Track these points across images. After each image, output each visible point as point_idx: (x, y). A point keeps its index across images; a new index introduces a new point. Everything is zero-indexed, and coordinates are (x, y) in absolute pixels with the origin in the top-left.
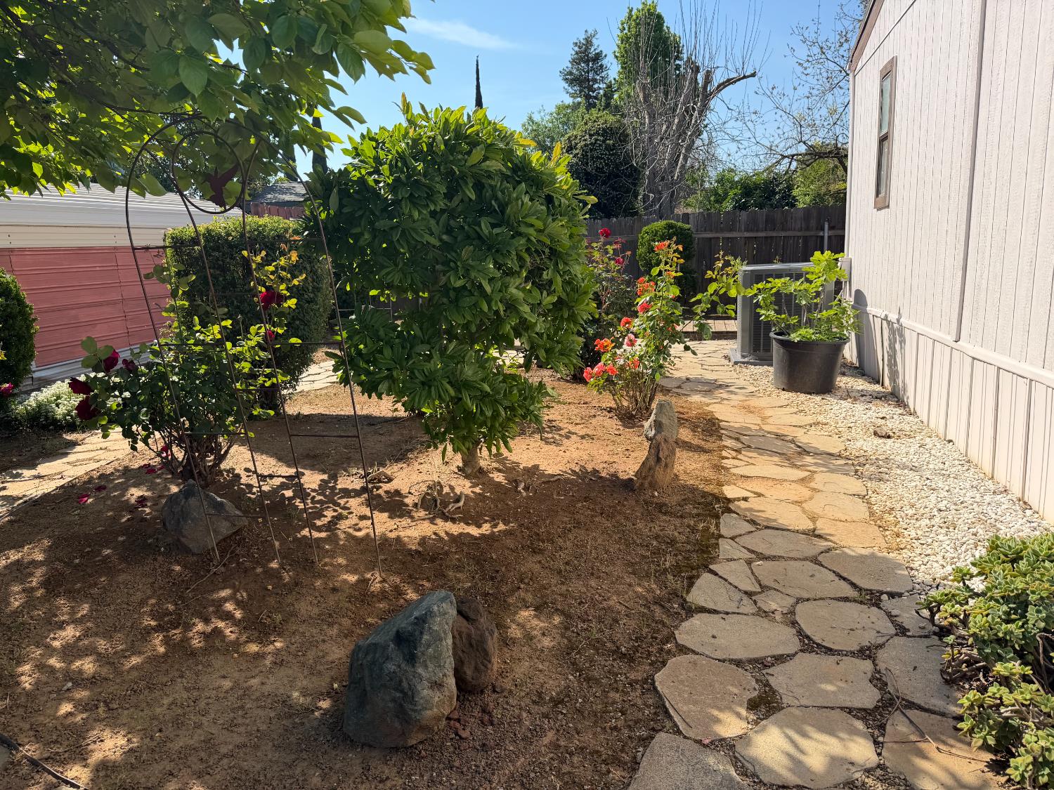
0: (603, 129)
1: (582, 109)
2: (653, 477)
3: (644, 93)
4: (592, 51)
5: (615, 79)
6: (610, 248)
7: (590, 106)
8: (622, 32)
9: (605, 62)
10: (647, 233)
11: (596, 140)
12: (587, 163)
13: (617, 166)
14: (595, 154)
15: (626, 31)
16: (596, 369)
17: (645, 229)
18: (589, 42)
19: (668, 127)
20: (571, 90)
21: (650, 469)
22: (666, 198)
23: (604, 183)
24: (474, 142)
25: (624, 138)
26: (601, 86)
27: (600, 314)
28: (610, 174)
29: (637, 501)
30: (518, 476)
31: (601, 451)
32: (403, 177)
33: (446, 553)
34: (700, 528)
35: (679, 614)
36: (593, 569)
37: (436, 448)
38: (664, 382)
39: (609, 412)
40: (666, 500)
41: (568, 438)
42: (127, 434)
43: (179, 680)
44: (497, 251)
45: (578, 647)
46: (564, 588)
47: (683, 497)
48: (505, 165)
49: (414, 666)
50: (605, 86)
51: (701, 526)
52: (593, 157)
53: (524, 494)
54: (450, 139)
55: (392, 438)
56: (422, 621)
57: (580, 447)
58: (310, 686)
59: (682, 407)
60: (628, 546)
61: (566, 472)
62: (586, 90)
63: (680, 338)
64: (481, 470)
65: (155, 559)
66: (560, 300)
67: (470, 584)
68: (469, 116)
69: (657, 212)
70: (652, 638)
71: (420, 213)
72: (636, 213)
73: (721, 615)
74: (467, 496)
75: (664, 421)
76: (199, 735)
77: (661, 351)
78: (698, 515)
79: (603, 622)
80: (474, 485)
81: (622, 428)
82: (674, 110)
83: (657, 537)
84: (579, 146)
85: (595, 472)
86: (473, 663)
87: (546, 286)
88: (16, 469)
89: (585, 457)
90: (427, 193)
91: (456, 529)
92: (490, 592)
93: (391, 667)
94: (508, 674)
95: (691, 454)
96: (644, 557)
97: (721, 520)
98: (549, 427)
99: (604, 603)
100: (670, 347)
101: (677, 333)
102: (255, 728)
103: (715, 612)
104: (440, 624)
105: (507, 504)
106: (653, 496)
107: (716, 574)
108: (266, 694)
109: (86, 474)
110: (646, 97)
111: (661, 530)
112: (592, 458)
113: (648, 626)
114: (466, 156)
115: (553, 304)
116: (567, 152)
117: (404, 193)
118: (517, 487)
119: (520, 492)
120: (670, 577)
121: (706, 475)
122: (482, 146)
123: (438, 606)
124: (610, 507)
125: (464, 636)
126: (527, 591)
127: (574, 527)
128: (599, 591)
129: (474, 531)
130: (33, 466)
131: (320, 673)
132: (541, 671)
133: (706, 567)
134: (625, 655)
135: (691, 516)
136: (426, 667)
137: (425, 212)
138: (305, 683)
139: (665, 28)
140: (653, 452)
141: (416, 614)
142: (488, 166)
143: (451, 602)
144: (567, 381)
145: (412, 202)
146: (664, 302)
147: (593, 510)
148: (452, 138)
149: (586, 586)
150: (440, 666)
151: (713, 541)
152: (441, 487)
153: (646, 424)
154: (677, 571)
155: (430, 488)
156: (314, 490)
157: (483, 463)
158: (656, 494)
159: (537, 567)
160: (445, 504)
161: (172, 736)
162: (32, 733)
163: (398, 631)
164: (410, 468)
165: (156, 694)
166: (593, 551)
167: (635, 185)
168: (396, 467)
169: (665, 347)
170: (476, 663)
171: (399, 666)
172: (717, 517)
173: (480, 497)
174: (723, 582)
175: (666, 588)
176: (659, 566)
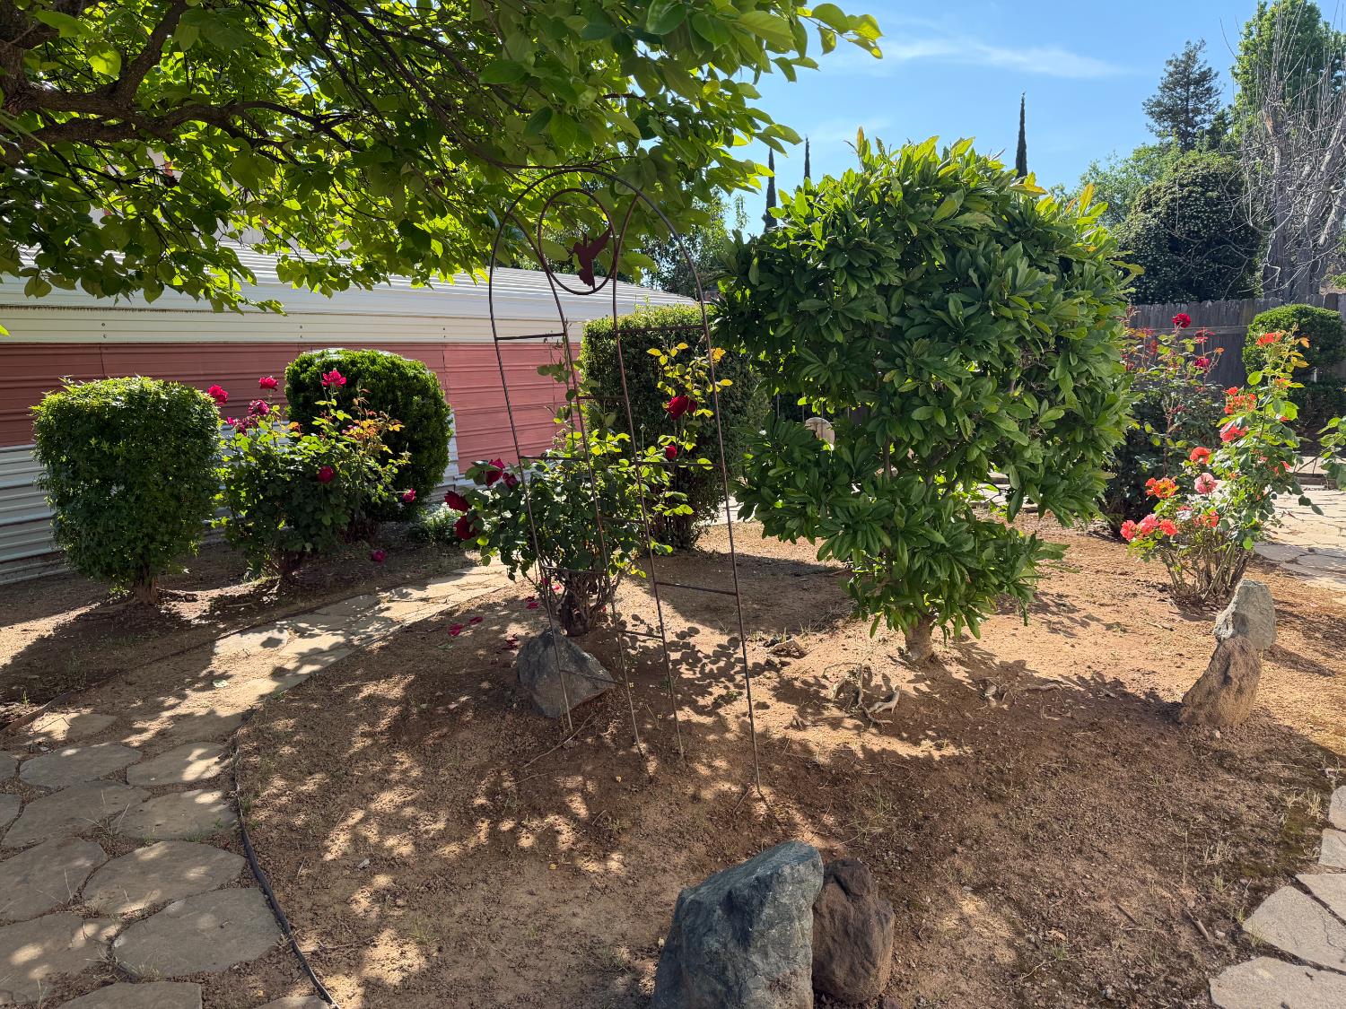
0: (1204, 177)
1: (1175, 151)
2: (1214, 706)
3: (1275, 121)
4: (1196, 71)
5: (1230, 106)
6: (1190, 345)
7: (1188, 147)
8: (1247, 37)
9: (1214, 83)
10: (1263, 323)
11: (1191, 192)
12: (1173, 226)
13: (1222, 228)
14: (1188, 212)
15: (1254, 36)
16: (1142, 524)
17: (1258, 317)
18: (1190, 58)
19: (1313, 168)
20: (1157, 127)
21: (1210, 693)
22: (1303, 273)
23: (1200, 252)
24: (948, 186)
25: (1235, 187)
26: (1207, 117)
27: (1163, 440)
28: (1211, 238)
29: (1181, 742)
30: (990, 675)
31: (1134, 653)
32: (840, 239)
33: (858, 775)
34: (1290, 805)
35: (1224, 949)
36: (1082, 842)
37: (865, 619)
38: (1265, 551)
39: (1161, 591)
40: (1234, 747)
41: (1084, 624)
42: (506, 559)
43: (481, 885)
44: (969, 342)
45: (1031, 969)
46: (1028, 865)
47: (1267, 747)
48: (996, 220)
49: (746, 950)
50: (1212, 117)
51: (1290, 801)
52: (1183, 217)
53: (994, 703)
54: (911, 184)
55: (818, 597)
56: (764, 885)
57: (1100, 641)
58: (630, 933)
59: (1293, 595)
60: (1151, 814)
61: (1067, 678)
62: (1182, 126)
63: (1293, 484)
64: (933, 659)
65: (503, 718)
66: (1070, 415)
67: (881, 830)
68: (946, 153)
69: (1287, 293)
70: (1166, 981)
71: (860, 288)
72: (1251, 295)
73: (1306, 969)
74: (904, 694)
75: (1251, 614)
76: (480, 970)
77: (1259, 503)
78: (1291, 781)
79: (1083, 936)
80: (918, 679)
81: (1178, 618)
82: (1324, 144)
83: (1206, 808)
84: (1162, 202)
85: (1117, 683)
86: (847, 960)
87: (1049, 395)
88: (406, 587)
89: (1105, 658)
90: (871, 261)
91: (877, 743)
92: (909, 848)
93: (713, 943)
94: (909, 987)
95: (1296, 674)
96: (1176, 839)
97: (1334, 797)
98: (1058, 605)
99: (1092, 903)
100: (1274, 497)
101: (1288, 476)
102: (547, 978)
103: (1295, 960)
104: (792, 895)
105: (963, 716)
106: (1212, 738)
107: (1307, 891)
108: (574, 930)
109: (469, 601)
110: (1277, 127)
111: (1217, 798)
112: (1117, 661)
113: (1162, 959)
114: (934, 208)
115: (1057, 422)
116: (1144, 210)
117: (838, 262)
118: (984, 691)
119: (988, 700)
120: (1219, 880)
121: (1317, 714)
122: (960, 192)
123: (792, 869)
124: (1132, 745)
125: (837, 917)
126: (967, 858)
127: (1064, 769)
128: (1085, 881)
129: (904, 749)
130: (423, 587)
131: (647, 916)
132: (962, 994)
133: (1291, 875)
134: (1110, 1000)
135: (1277, 781)
136: (766, 955)
137: (866, 287)
138: (625, 926)
139: (1321, 25)
140: (1218, 666)
141: (760, 872)
142: (966, 222)
143: (815, 866)
144: (1104, 538)
145: (850, 274)
146: (1267, 427)
147: (1101, 746)
148: (916, 183)
149: (1066, 869)
150: (787, 958)
151: (1311, 831)
152: (870, 675)
153: (1221, 616)
154: (1233, 871)
155: (852, 673)
156: (707, 657)
157: (937, 649)
158: (1218, 734)
159: (990, 824)
160: (870, 701)
161: (450, 960)
162: (310, 915)
163: (730, 892)
164: (832, 641)
165: (452, 898)
166: (1089, 814)
167: (1252, 254)
168: (814, 638)
169: (1265, 498)
170: (853, 963)
171: (725, 946)
172: (1327, 790)
173: (926, 699)
174: (1319, 907)
175: (1208, 899)
176: (1201, 858)
